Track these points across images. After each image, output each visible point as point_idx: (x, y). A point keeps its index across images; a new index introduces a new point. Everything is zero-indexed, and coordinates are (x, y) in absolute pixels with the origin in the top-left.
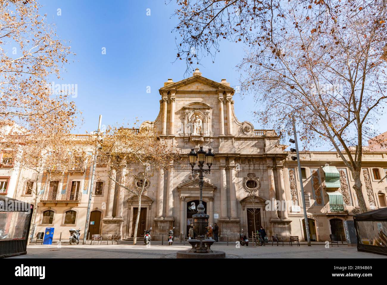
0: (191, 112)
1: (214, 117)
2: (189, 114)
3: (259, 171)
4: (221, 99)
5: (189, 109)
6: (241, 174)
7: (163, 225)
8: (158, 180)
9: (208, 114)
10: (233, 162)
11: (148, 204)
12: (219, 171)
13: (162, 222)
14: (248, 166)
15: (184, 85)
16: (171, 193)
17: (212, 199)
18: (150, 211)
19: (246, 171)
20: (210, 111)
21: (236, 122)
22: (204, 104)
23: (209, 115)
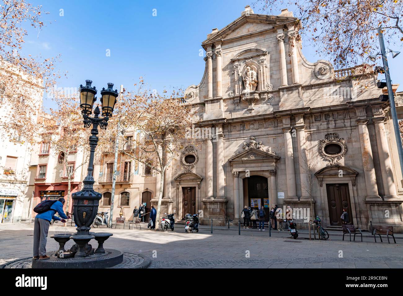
0: (242, 64)
1: (272, 65)
2: (239, 67)
3: (345, 129)
4: (280, 37)
5: (238, 60)
6: (316, 136)
7: (212, 206)
8: (206, 154)
9: (263, 62)
10: (302, 120)
11: (196, 183)
12: (283, 135)
13: (211, 203)
14: (326, 123)
15: (230, 31)
16: (220, 168)
17: (274, 173)
18: (200, 190)
19: (322, 131)
20: (267, 58)
21: (304, 64)
22: (257, 50)
23: (265, 62)
